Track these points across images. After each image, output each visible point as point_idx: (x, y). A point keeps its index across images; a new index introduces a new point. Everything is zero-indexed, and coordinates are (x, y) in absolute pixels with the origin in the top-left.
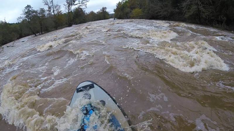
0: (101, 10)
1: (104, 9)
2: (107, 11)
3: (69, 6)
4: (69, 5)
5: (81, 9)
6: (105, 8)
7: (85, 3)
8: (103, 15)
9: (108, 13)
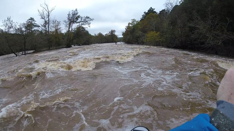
0: (110, 32)
1: (112, 32)
2: (115, 34)
3: (70, 24)
4: (71, 22)
5: (83, 28)
6: (114, 31)
7: (89, 22)
8: (111, 38)
9: (117, 36)
